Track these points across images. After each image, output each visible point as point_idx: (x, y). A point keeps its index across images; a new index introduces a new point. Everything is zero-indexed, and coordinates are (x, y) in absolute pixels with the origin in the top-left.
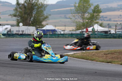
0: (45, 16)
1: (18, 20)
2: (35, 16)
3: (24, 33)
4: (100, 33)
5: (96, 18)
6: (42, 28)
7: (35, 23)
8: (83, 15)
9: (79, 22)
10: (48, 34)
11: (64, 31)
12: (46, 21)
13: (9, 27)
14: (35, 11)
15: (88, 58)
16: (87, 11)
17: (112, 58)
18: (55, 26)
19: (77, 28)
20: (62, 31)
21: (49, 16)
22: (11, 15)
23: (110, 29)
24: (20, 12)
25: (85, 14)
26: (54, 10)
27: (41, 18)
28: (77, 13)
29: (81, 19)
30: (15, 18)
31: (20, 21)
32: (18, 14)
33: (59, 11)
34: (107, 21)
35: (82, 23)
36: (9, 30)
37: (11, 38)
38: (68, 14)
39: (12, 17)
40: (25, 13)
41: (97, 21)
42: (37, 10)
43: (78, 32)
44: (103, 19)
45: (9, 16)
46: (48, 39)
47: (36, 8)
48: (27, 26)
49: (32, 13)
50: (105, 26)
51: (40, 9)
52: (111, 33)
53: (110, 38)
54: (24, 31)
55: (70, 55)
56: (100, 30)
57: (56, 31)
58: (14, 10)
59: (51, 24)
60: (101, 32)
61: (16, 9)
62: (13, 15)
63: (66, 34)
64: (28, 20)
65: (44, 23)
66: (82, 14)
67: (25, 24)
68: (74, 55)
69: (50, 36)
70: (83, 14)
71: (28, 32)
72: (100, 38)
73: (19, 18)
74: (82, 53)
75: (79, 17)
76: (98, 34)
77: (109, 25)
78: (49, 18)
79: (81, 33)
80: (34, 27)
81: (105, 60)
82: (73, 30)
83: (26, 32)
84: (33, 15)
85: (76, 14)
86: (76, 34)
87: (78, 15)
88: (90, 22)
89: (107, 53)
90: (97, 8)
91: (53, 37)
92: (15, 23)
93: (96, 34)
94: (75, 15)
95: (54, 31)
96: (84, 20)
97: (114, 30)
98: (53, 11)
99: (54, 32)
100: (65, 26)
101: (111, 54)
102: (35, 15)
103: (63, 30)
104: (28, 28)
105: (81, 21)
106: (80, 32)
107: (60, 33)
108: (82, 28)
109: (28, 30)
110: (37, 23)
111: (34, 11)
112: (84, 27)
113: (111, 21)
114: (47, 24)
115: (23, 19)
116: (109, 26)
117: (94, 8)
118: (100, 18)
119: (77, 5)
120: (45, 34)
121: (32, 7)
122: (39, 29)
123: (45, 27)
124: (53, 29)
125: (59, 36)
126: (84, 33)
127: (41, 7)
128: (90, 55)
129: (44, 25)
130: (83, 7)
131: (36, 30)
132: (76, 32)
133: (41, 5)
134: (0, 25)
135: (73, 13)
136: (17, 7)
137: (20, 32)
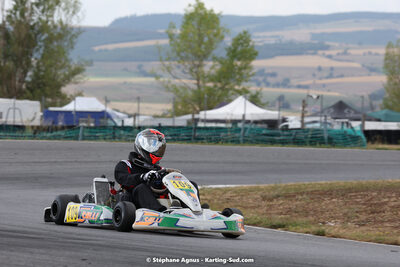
0: (73, 68)
2: (38, 67)
3: (2, 121)
4: (253, 126)
5: (241, 75)
6: (62, 105)
7: (39, 91)
8: (199, 66)
9: (185, 88)
10: (79, 128)
11: (134, 116)
12: (76, 83)
14: (43, 48)
16: (209, 53)
17: (289, 211)
18: (107, 101)
19: (177, 109)
20: (130, 116)
21: (87, 68)
23: (284, 114)
25: (205, 62)
26: (103, 47)
27: (59, 72)
28: (178, 58)
29: (191, 79)
33: (116, 50)
34: (277, 85)
35: (194, 91)
38: (149, 60)
40: (6, 56)
41: (244, 85)
42: (46, 47)
43: (182, 121)
44: (264, 81)
46: (80, 143)
47: (44, 41)
48: (10, 98)
49: (31, 55)
50: (268, 103)
51: (55, 44)
52: (287, 126)
53: (283, 143)
54: (1, 114)
56: (252, 114)
57: (109, 116)
59: (93, 91)
60: (256, 122)
63: (140, 128)
64: (17, 78)
65: (67, 90)
66: (192, 61)
67: (5, 90)
69: (86, 134)
70: (197, 63)
71: (14, 117)
72: (252, 143)
75: (184, 72)
76: (246, 129)
77: (281, 98)
78: (84, 73)
79: (190, 126)
80: (37, 104)
81: (265, 218)
82: (163, 116)
83: (9, 119)
84: (34, 63)
85: (177, 63)
86: (173, 127)
87: (180, 64)
88: (222, 88)
89: (272, 192)
90: (241, 41)
91: (96, 138)
93: (240, 130)
94: (173, 63)
95: (102, 115)
96: (201, 82)
97: (299, 116)
98: (100, 51)
99: (102, 120)
100: (139, 100)
101: (286, 197)
102: (38, 63)
103: (131, 112)
104: (14, 104)
105: (192, 83)
106: (189, 122)
107: (120, 124)
108: (195, 109)
109: (14, 113)
110: (45, 89)
111: (37, 50)
112: (200, 104)
113: (289, 87)
114: (80, 94)
116: (283, 103)
117: (233, 45)
118: (253, 75)
119: (178, 31)
120: (71, 127)
121: (29, 36)
122: (51, 109)
123: (72, 103)
124: (100, 110)
125: (117, 134)
126: (201, 125)
127: (60, 37)
128: (215, 201)
129: (68, 97)
130: (197, 38)
131: (42, 111)
132: (174, 121)
133: (58, 30)
135: (164, 58)
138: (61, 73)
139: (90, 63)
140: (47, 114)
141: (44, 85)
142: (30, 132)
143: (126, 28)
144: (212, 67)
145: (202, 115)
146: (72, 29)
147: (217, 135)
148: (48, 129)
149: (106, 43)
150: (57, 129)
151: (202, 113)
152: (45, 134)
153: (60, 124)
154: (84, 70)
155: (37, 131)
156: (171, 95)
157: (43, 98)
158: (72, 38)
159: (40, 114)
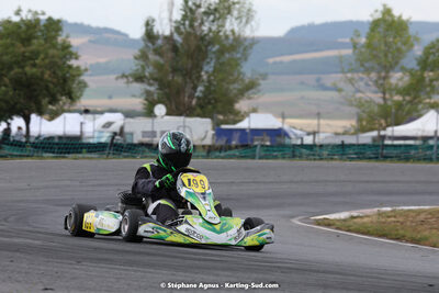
0: (247, 81)
1: (148, 93)
2: (209, 81)
5: (432, 87)
6: (235, 122)
7: (210, 107)
8: (384, 78)
9: (370, 102)
10: (256, 146)
11: (314, 133)
12: (250, 98)
13: (117, 119)
14: (212, 64)
15: (401, 232)
16: (397, 63)
18: (283, 117)
19: (361, 125)
20: (309, 134)
21: (261, 82)
22: (123, 76)
24: (159, 67)
25: (391, 74)
26: (278, 59)
27: (231, 87)
28: (362, 69)
29: (376, 92)
30: (138, 87)
31: (155, 97)
32: (151, 74)
33: (294, 61)
35: (379, 105)
36: (117, 130)
37: (125, 157)
38: (329, 73)
39: (128, 82)
40: (175, 70)
41: (436, 98)
42: (218, 59)
43: (367, 138)
45: (117, 79)
46: (257, 162)
47: (214, 53)
48: (180, 115)
49: (202, 69)
51: (227, 55)
55: (338, 220)
57: (286, 134)
58: (136, 58)
59: (268, 108)
61: (143, 56)
62: (131, 75)
63: (321, 146)
64: (187, 95)
65: (242, 105)
66: (379, 73)
67: (174, 107)
68: (351, 223)
69: (263, 153)
70: (383, 74)
73: (152, 89)
74: (380, 214)
75: (367, 85)
76: (438, 146)
78: (260, 88)
79: (376, 143)
80: (208, 120)
82: (345, 133)
84: (205, 77)
85: (361, 75)
86: (359, 145)
87: (364, 76)
88: (410, 102)
90: (433, 50)
91: (276, 157)
92: (138, 103)
93: (432, 147)
94: (356, 76)
95: (279, 133)
96: (387, 96)
98: (275, 63)
99: (278, 139)
100: (318, 116)
102: (209, 77)
103: (310, 130)
104: (184, 122)
105: (378, 98)
106: (374, 139)
107: (299, 142)
108: (381, 125)
110: (217, 104)
111: (208, 63)
112: (386, 119)
114: (255, 110)
117: (424, 53)
119: (363, 40)
120: (245, 146)
121: (198, 48)
122: (224, 127)
123: (247, 120)
124: (276, 127)
125: (297, 153)
126: (388, 142)
127: (233, 48)
128: (408, 223)
129: (242, 113)
130: (383, 47)
131: (214, 129)
132: (357, 138)
133: (230, 41)
134: (87, 111)
135: (346, 70)
136: (147, 46)
137: (155, 136)
138: (235, 87)
139: (264, 76)
140: (219, 133)
141: (216, 101)
143: (304, 38)
144: (401, 79)
145: (389, 131)
146: (245, 39)
147: (407, 152)
148: (220, 149)
149: (282, 55)
150: (230, 148)
151: (390, 129)
152: (217, 154)
153: (234, 143)
154: (259, 85)
155: (210, 151)
156: (354, 110)
157: (214, 115)
158: (245, 49)
159: (211, 132)
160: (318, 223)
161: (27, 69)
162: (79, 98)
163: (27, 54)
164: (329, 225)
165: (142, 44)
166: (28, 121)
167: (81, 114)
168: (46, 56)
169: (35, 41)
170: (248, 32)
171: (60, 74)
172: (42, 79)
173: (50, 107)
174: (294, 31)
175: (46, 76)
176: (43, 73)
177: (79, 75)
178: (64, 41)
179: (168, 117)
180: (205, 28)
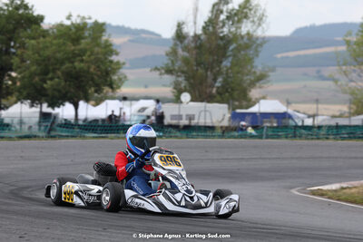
0: (258, 73)
1: (176, 83)
2: (227, 74)
3: (194, 122)
6: (247, 108)
7: (227, 94)
9: (361, 89)
10: (263, 128)
11: (313, 116)
12: (260, 87)
13: (150, 105)
14: (230, 60)
18: (288, 103)
20: (309, 117)
21: (270, 74)
22: (159, 70)
24: (186, 61)
26: (285, 55)
27: (245, 78)
28: (355, 63)
30: (169, 78)
31: (183, 85)
32: (179, 68)
33: (299, 56)
36: (150, 113)
38: (328, 66)
39: (161, 74)
40: (199, 64)
42: (235, 56)
43: (358, 120)
45: (151, 71)
46: (265, 141)
47: (232, 50)
48: (202, 101)
49: (221, 62)
51: (242, 53)
54: (194, 115)
55: (329, 191)
57: (290, 117)
58: (167, 55)
59: (275, 95)
61: (174, 52)
62: (163, 68)
63: (319, 127)
64: (208, 84)
65: (254, 93)
67: (197, 94)
68: (341, 193)
69: (270, 133)
71: (205, 119)
73: (180, 79)
75: (359, 76)
80: (225, 106)
82: (340, 116)
83: (201, 120)
84: (224, 70)
85: (353, 68)
86: (351, 126)
87: (356, 68)
91: (279, 137)
92: (168, 91)
94: (349, 68)
95: (284, 116)
98: (282, 58)
99: (284, 121)
100: (317, 101)
102: (227, 70)
103: (311, 113)
104: (205, 107)
107: (300, 124)
109: (205, 115)
110: (234, 93)
114: (264, 98)
115: (192, 81)
119: (354, 39)
120: (256, 127)
121: (218, 46)
122: (238, 111)
123: (257, 106)
124: (282, 111)
125: (297, 133)
127: (247, 47)
129: (253, 100)
131: (230, 113)
132: (350, 120)
133: (245, 40)
134: (125, 99)
135: (341, 63)
136: (176, 45)
137: (181, 119)
139: (273, 70)
140: (235, 116)
142: (219, 132)
143: (305, 37)
146: (257, 38)
148: (235, 129)
149: (287, 51)
152: (236, 134)
154: (268, 76)
155: (226, 131)
156: (347, 97)
157: (231, 102)
158: (257, 47)
159: (228, 115)
160: (313, 193)
161: (76, 64)
162: (119, 87)
163: (76, 52)
164: (322, 195)
165: (172, 43)
166: (76, 107)
167: (120, 100)
168: (92, 54)
169: (83, 41)
170: (259, 33)
171: (103, 68)
172: (88, 72)
173: (96, 95)
174: (298, 31)
175: (92, 70)
176: (89, 68)
177: (119, 68)
178: (107, 41)
179: (192, 103)
180: (225, 30)
